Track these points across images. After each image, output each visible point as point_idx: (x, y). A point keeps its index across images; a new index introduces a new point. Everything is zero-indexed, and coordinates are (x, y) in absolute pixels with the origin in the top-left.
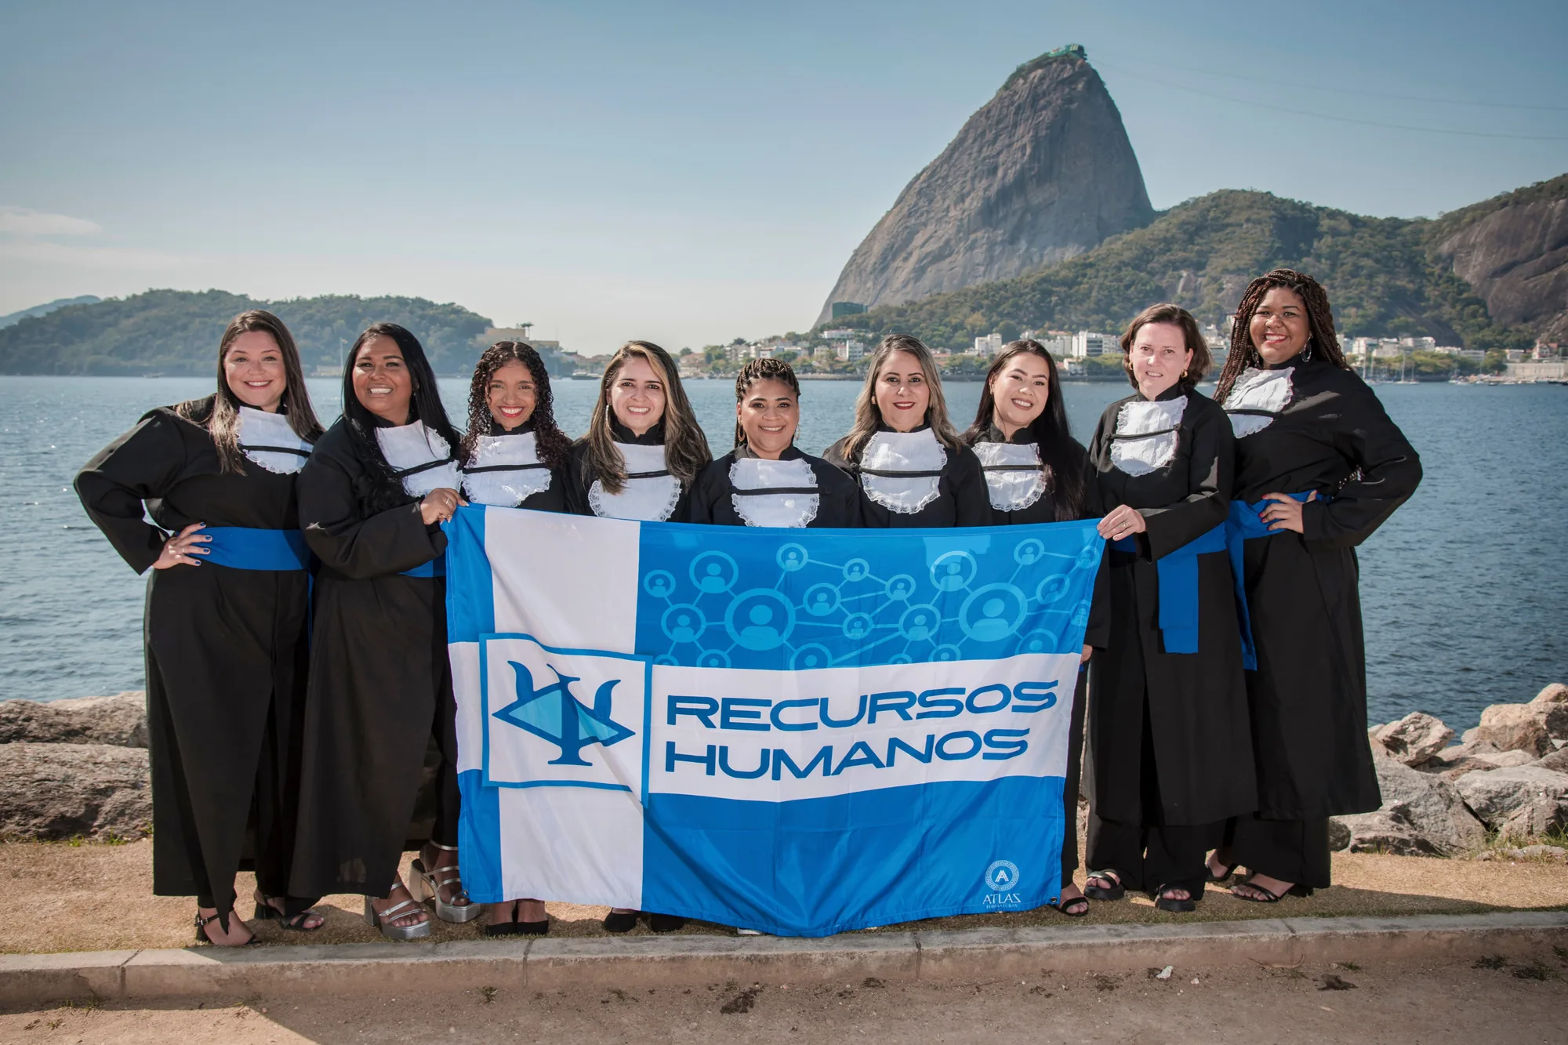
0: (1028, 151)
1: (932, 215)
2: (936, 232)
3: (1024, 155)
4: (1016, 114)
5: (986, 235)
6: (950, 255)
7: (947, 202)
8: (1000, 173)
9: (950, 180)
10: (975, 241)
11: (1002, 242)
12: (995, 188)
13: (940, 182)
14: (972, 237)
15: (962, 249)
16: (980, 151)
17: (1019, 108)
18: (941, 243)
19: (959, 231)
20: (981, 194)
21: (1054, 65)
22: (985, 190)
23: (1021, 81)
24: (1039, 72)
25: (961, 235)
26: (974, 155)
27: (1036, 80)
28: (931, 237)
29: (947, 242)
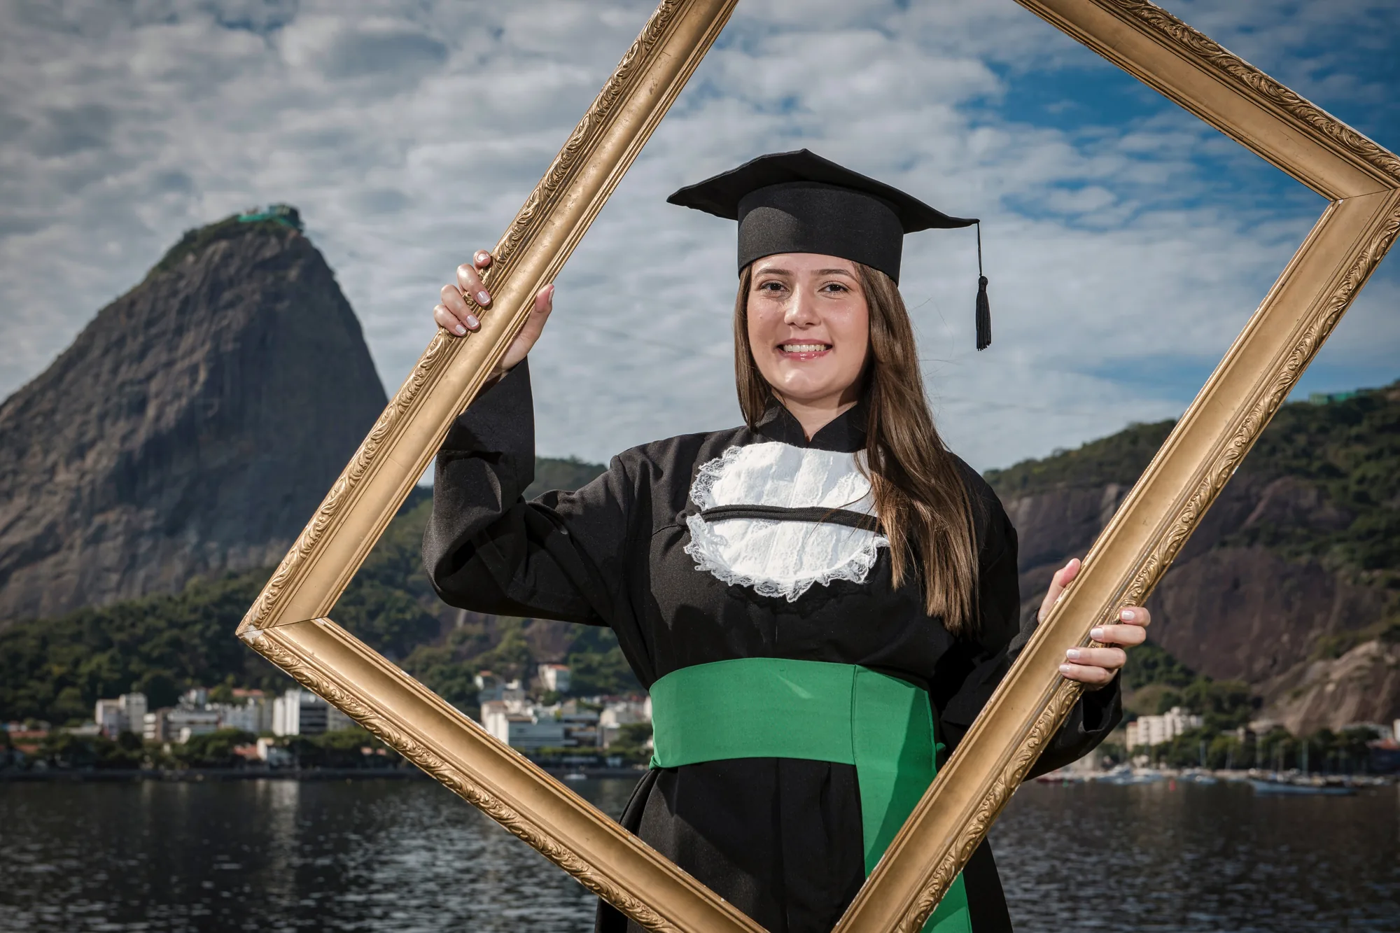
0: (202, 376)
1: (23, 478)
2: (29, 508)
3: (194, 382)
4: (182, 311)
5: (124, 518)
6: (56, 550)
7: (52, 457)
8: (151, 411)
9: (58, 417)
10: (103, 528)
11: (154, 531)
12: (142, 436)
13: (39, 420)
14: (98, 520)
15: (78, 542)
16: (115, 371)
17: (186, 302)
18: (38, 530)
19: (72, 509)
20: (116, 445)
21: (249, 236)
22: (124, 439)
23: (190, 258)
24: (223, 245)
25: (77, 515)
26: (105, 377)
27: (217, 258)
28: (19, 518)
29: (51, 528)
